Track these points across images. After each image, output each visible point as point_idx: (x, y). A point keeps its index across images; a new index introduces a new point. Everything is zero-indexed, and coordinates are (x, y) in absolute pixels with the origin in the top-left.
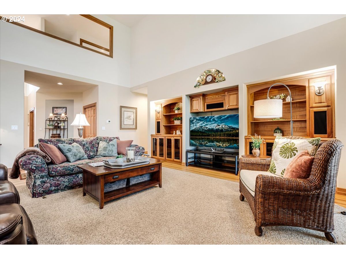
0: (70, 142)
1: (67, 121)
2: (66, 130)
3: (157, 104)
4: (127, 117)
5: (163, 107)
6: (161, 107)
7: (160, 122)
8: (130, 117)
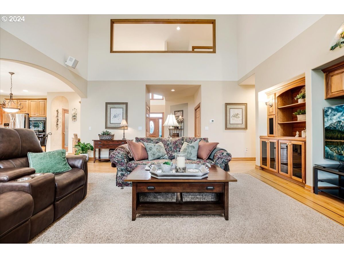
0: (157, 141)
1: (184, 122)
2: (183, 130)
3: (269, 94)
4: (234, 115)
5: (278, 97)
6: (274, 97)
7: (273, 119)
8: (238, 115)
